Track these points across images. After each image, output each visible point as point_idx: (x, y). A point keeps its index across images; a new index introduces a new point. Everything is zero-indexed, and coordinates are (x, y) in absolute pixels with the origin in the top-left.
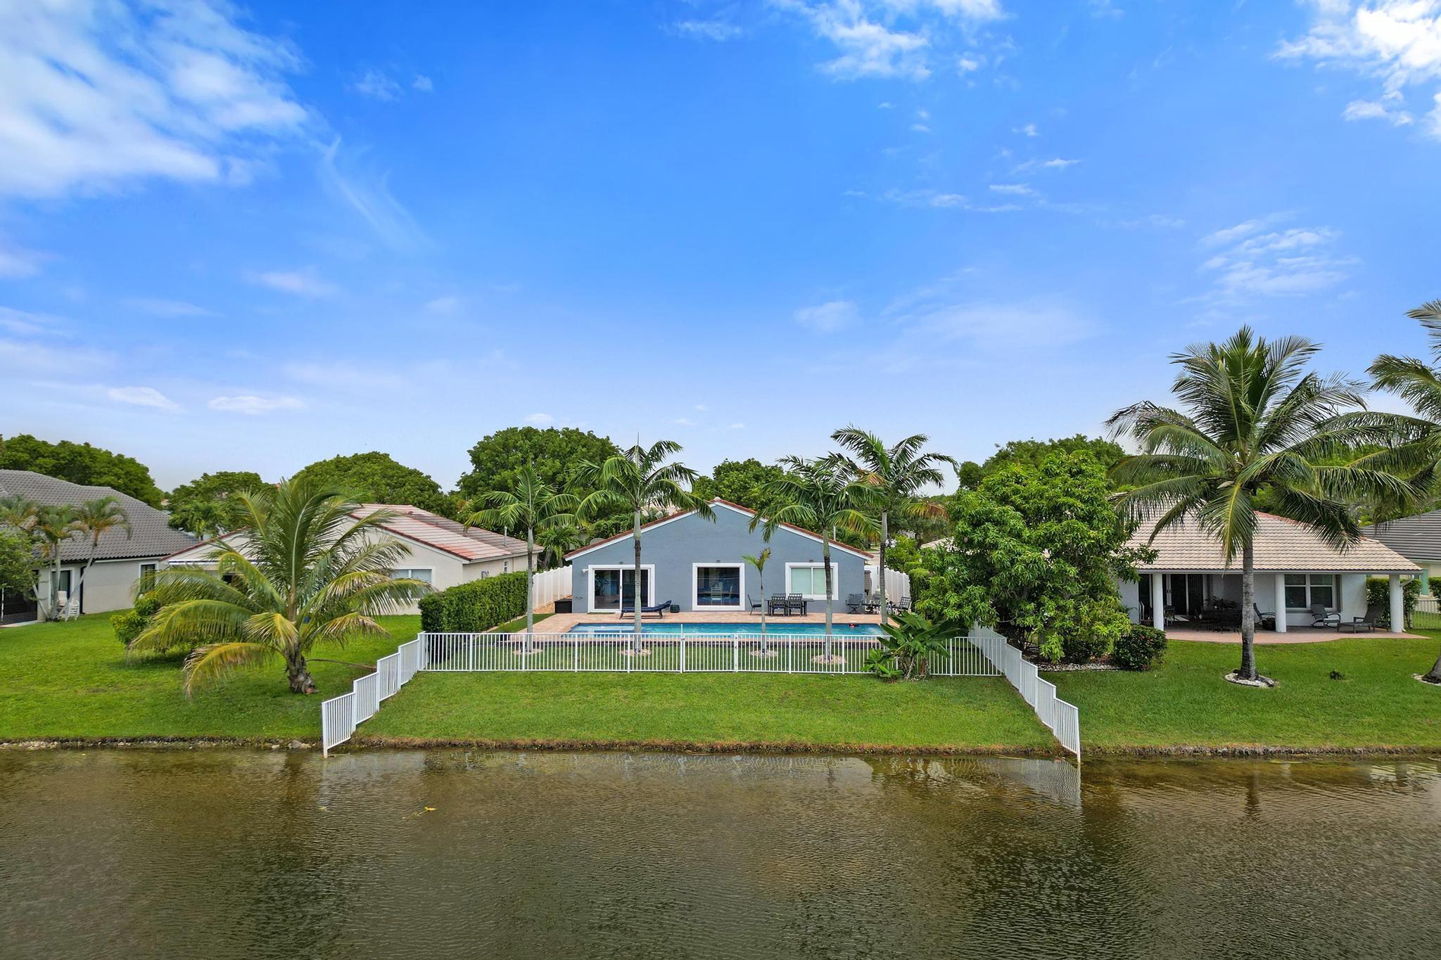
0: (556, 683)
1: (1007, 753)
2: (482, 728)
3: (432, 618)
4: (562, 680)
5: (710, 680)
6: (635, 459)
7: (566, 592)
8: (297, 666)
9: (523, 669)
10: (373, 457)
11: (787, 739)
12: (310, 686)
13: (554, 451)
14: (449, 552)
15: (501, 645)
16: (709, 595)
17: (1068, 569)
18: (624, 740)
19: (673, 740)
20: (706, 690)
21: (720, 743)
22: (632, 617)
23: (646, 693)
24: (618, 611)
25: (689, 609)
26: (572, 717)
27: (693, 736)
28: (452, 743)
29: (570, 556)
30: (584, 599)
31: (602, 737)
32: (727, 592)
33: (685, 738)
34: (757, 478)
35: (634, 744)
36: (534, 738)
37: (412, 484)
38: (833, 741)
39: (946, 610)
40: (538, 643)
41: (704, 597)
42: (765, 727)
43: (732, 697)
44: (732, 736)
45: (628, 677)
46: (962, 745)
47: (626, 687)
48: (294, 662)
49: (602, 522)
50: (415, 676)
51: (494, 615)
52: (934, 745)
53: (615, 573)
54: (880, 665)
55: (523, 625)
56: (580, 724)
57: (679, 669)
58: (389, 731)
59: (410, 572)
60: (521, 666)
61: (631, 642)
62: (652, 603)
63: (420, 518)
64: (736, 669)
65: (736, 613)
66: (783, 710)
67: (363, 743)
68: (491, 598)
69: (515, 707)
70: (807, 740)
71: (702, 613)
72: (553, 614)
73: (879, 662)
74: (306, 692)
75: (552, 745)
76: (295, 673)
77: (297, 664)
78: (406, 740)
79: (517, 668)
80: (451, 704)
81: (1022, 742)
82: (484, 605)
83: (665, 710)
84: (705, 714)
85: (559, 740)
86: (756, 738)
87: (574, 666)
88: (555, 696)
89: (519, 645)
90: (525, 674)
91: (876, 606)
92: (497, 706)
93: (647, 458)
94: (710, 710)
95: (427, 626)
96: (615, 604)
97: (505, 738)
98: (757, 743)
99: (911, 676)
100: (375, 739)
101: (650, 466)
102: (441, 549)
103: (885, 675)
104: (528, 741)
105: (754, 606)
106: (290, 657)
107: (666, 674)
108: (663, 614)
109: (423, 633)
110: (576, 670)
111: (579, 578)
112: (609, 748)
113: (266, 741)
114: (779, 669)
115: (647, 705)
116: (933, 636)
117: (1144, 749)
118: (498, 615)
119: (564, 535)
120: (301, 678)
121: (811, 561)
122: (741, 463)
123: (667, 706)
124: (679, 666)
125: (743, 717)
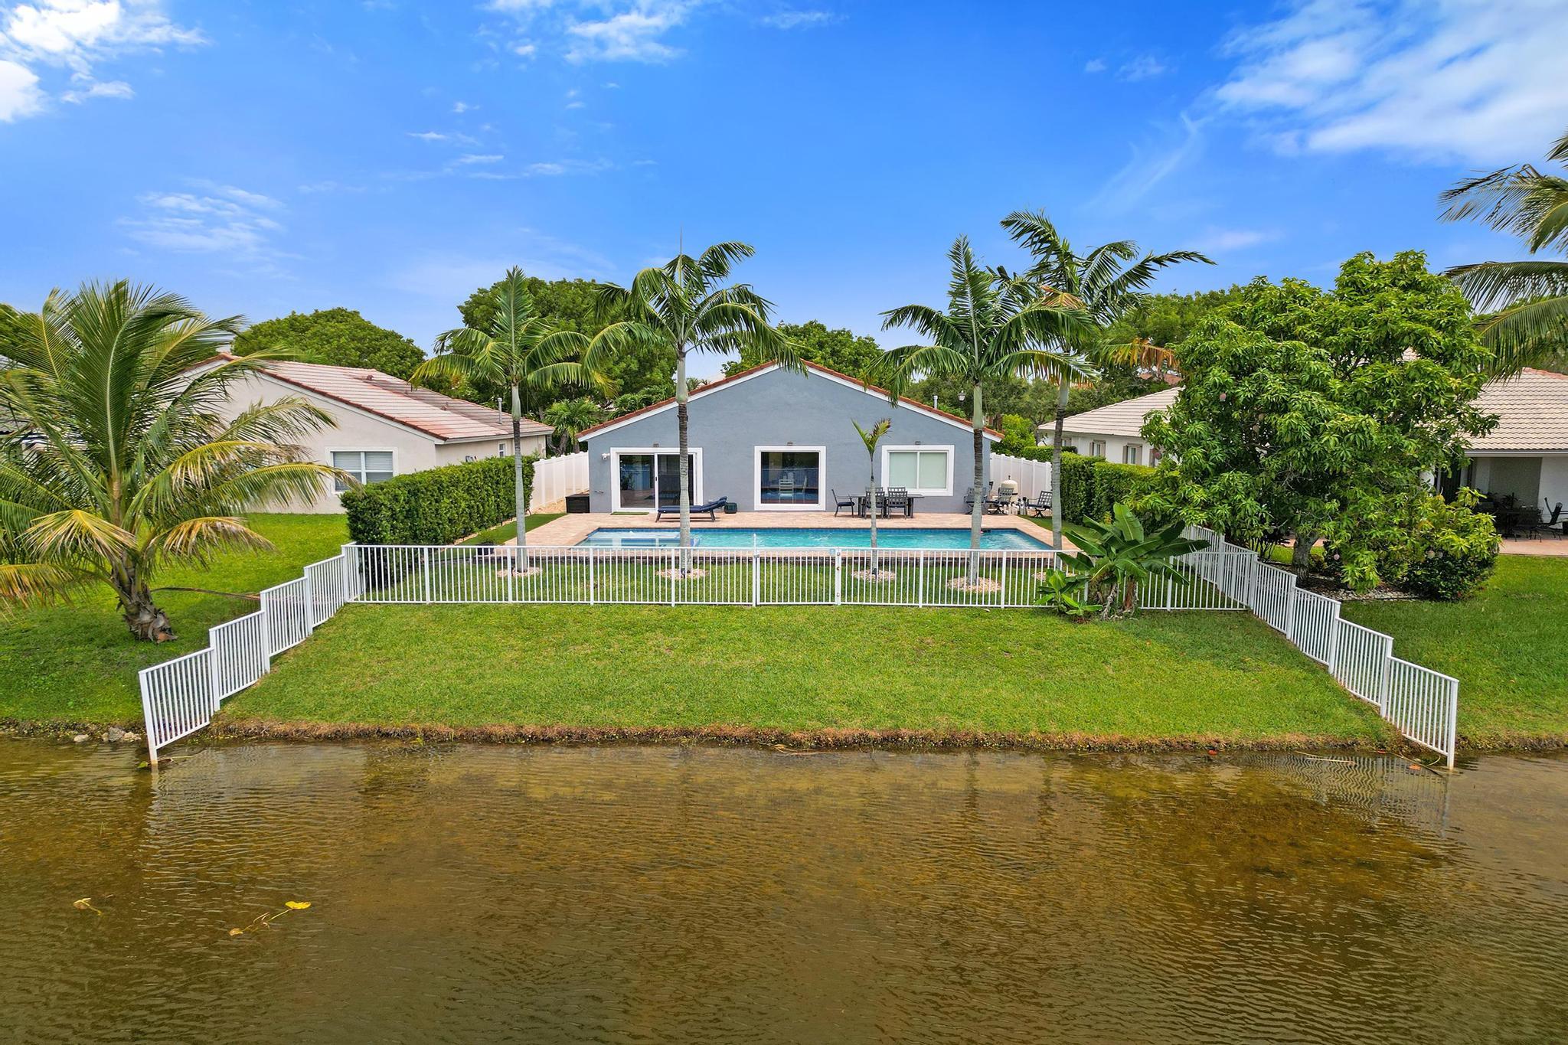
0: (561, 624)
1: (1314, 749)
2: (436, 704)
3: (364, 522)
4: (571, 620)
5: (801, 618)
6: (679, 276)
7: (582, 486)
8: (136, 599)
9: (510, 600)
10: (337, 315)
11: (942, 725)
12: (163, 630)
13: (566, 308)
14: (415, 428)
15: (480, 561)
16: (775, 490)
17: (1406, 442)
18: (671, 726)
19: (752, 725)
20: (796, 635)
21: (831, 732)
22: (677, 520)
23: (702, 641)
24: (654, 511)
25: (750, 508)
26: (585, 684)
27: (785, 717)
28: (384, 730)
29: (584, 434)
30: (605, 494)
31: (633, 721)
32: (799, 486)
33: (772, 723)
34: (821, 345)
35: (687, 733)
36: (519, 721)
37: (389, 348)
38: (1019, 726)
39: (1183, 512)
40: (538, 559)
41: (769, 492)
42: (901, 701)
43: (837, 647)
44: (850, 718)
45: (672, 613)
46: (1235, 735)
47: (669, 630)
48: (130, 593)
49: (628, 396)
50: (340, 612)
51: (475, 516)
52: (1191, 735)
53: (647, 460)
54: (1064, 596)
55: (512, 533)
56: (594, 696)
57: (751, 601)
58: (278, 710)
59: (363, 455)
60: (506, 595)
61: (677, 558)
62: (699, 501)
63: (384, 385)
64: (838, 601)
65: (814, 514)
66: (924, 670)
67: (231, 731)
68: (468, 490)
69: (492, 666)
70: (976, 726)
71: (767, 514)
72: (563, 514)
73: (1062, 591)
74: (155, 639)
75: (549, 735)
76: (133, 610)
77: (134, 595)
78: (304, 727)
79: (500, 599)
80: (389, 660)
81: (1337, 733)
82: (455, 501)
83: (737, 671)
84: (800, 679)
85: (563, 726)
86: (889, 723)
87: (588, 595)
88: (557, 646)
89: (501, 561)
90: (513, 609)
91: (1003, 503)
92: (463, 664)
93: (699, 274)
94: (807, 669)
95: (356, 535)
96: (649, 501)
97: (470, 722)
98: (893, 732)
99: (1111, 613)
100: (251, 725)
101: (701, 286)
102: (404, 423)
103: (1074, 612)
104: (510, 728)
105: (841, 505)
106: (121, 584)
107: (730, 609)
108: (716, 515)
109: (352, 544)
110: (592, 602)
111: (599, 466)
112: (647, 739)
113: (68, 727)
114: (904, 602)
115: (705, 661)
116: (1150, 553)
117: (1540, 740)
118: (482, 516)
119: (581, 412)
120: (146, 618)
121: (918, 443)
122: (801, 326)
123: (737, 663)
124: (750, 596)
125: (861, 683)
